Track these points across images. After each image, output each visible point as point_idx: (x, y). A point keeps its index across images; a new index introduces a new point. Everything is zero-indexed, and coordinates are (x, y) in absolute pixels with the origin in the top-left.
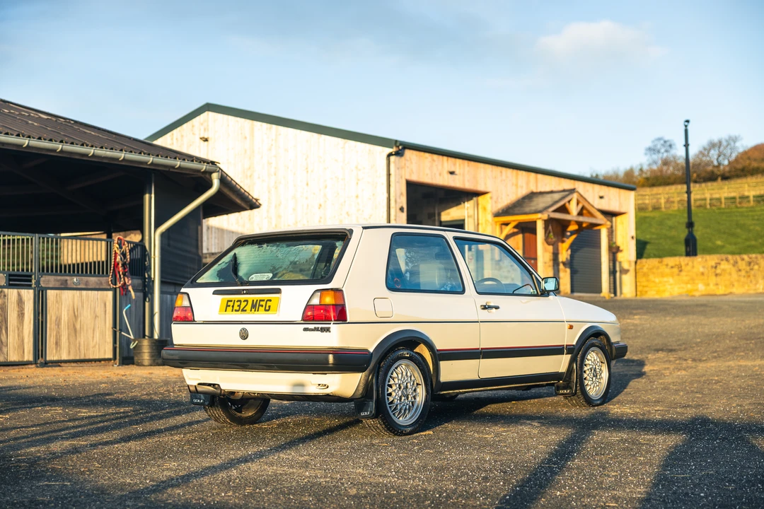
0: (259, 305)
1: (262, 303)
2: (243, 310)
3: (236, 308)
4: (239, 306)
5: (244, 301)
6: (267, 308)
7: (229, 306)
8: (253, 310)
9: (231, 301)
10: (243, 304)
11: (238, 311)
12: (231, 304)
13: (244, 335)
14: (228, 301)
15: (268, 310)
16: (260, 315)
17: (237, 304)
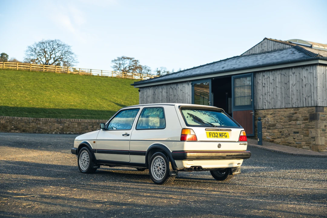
0: (222, 135)
1: (223, 134)
2: (217, 137)
3: (214, 136)
4: (215, 135)
5: (216, 133)
6: (226, 136)
7: (211, 135)
8: (221, 137)
9: (211, 133)
10: (216, 135)
11: (215, 137)
12: (211, 134)
13: (219, 146)
14: (210, 133)
15: (226, 137)
16: (224, 139)
17: (213, 134)
